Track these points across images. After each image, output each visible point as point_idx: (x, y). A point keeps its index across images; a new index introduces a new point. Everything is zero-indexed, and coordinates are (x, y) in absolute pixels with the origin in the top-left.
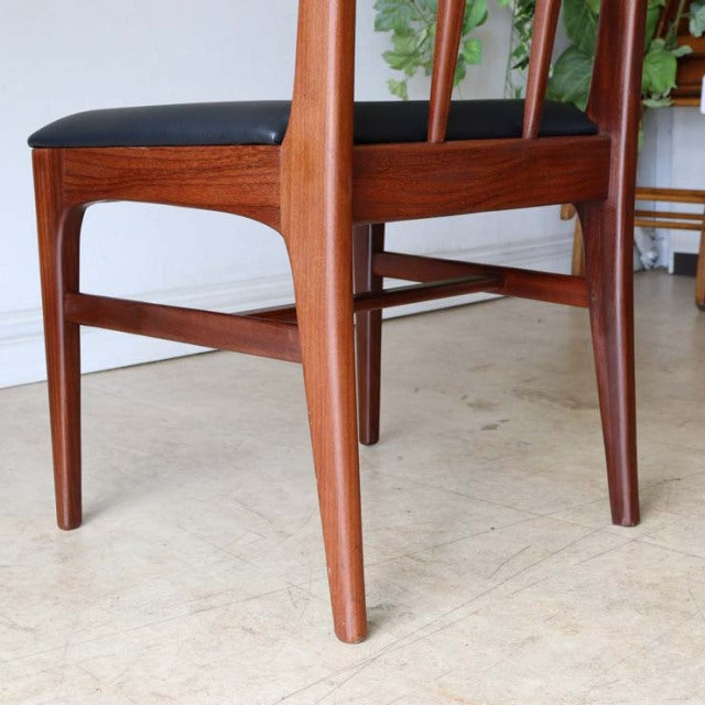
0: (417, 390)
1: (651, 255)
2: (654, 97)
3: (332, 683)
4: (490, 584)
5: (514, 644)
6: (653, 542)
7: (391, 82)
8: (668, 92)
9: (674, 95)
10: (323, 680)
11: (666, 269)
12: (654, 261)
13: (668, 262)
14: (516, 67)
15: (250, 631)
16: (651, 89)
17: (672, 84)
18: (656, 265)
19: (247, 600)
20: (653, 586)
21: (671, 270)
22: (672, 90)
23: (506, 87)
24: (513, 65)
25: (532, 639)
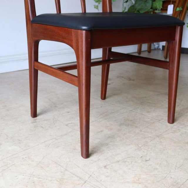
0: (96, 75)
1: (157, 46)
2: (157, 10)
3: (56, 139)
4: (97, 119)
5: (97, 132)
6: (135, 111)
7: (94, 5)
8: (160, 9)
9: (162, 10)
10: (54, 138)
11: (160, 49)
12: (158, 47)
13: (161, 47)
14: (125, 2)
15: (42, 127)
16: (157, 8)
17: (161, 7)
18: (159, 48)
19: (44, 121)
20: (131, 121)
21: (161, 49)
22: (161, 9)
23: (123, 7)
24: (124, 2)
25: (101, 131)
